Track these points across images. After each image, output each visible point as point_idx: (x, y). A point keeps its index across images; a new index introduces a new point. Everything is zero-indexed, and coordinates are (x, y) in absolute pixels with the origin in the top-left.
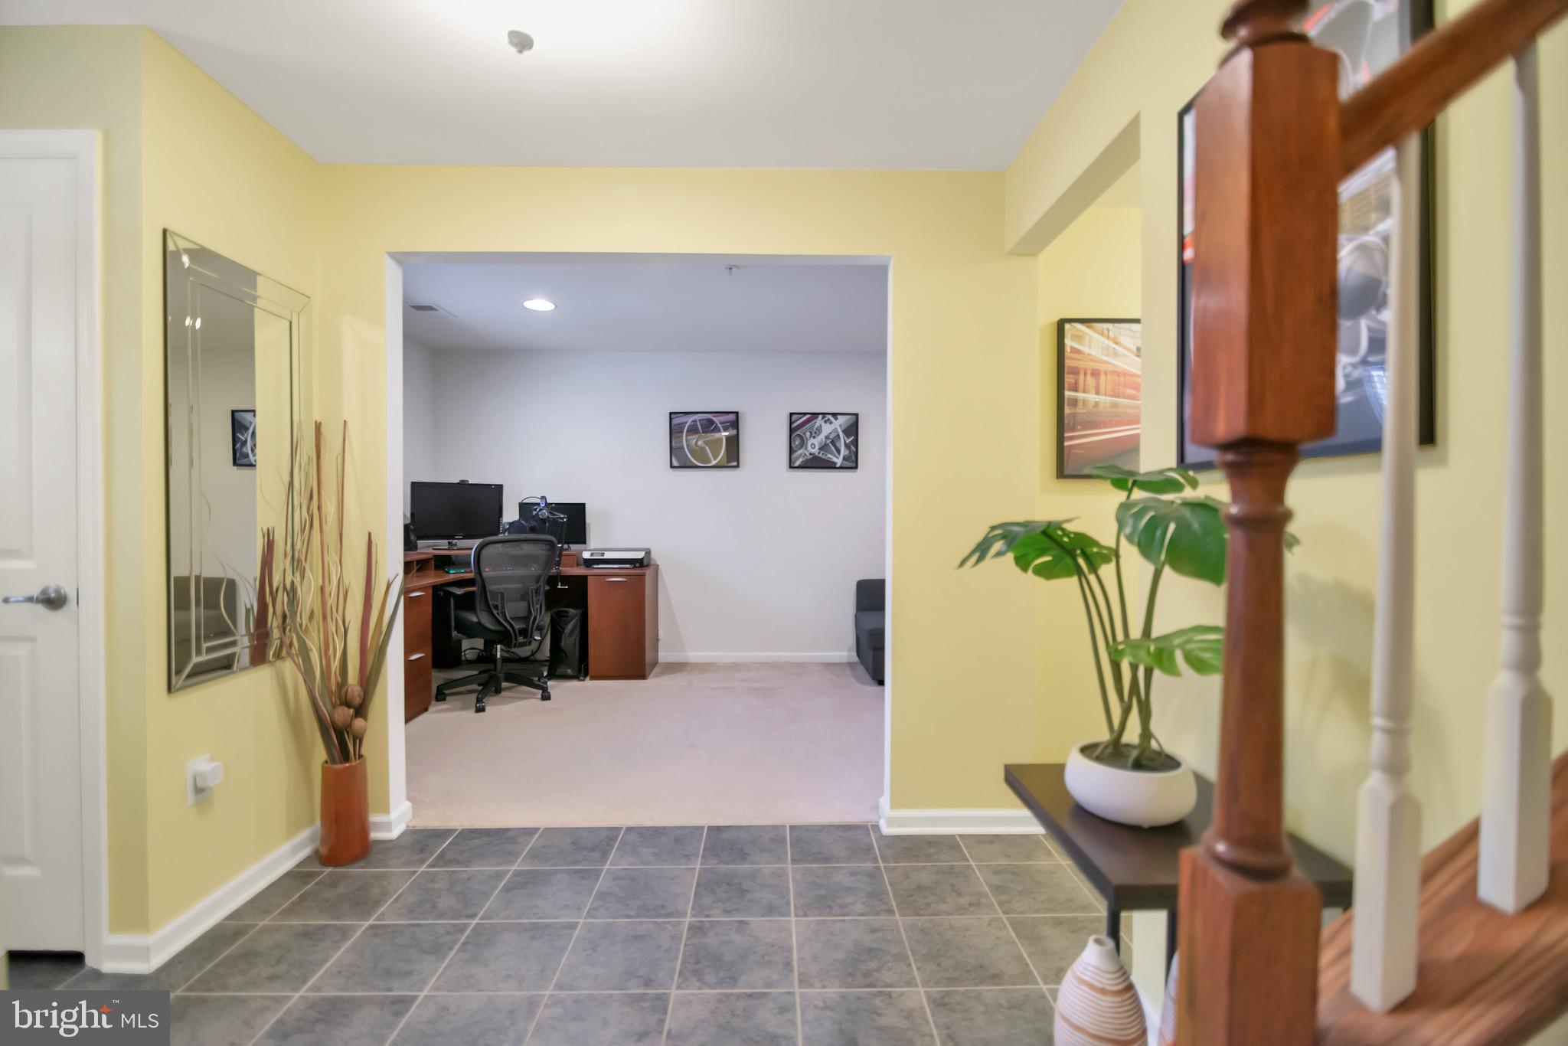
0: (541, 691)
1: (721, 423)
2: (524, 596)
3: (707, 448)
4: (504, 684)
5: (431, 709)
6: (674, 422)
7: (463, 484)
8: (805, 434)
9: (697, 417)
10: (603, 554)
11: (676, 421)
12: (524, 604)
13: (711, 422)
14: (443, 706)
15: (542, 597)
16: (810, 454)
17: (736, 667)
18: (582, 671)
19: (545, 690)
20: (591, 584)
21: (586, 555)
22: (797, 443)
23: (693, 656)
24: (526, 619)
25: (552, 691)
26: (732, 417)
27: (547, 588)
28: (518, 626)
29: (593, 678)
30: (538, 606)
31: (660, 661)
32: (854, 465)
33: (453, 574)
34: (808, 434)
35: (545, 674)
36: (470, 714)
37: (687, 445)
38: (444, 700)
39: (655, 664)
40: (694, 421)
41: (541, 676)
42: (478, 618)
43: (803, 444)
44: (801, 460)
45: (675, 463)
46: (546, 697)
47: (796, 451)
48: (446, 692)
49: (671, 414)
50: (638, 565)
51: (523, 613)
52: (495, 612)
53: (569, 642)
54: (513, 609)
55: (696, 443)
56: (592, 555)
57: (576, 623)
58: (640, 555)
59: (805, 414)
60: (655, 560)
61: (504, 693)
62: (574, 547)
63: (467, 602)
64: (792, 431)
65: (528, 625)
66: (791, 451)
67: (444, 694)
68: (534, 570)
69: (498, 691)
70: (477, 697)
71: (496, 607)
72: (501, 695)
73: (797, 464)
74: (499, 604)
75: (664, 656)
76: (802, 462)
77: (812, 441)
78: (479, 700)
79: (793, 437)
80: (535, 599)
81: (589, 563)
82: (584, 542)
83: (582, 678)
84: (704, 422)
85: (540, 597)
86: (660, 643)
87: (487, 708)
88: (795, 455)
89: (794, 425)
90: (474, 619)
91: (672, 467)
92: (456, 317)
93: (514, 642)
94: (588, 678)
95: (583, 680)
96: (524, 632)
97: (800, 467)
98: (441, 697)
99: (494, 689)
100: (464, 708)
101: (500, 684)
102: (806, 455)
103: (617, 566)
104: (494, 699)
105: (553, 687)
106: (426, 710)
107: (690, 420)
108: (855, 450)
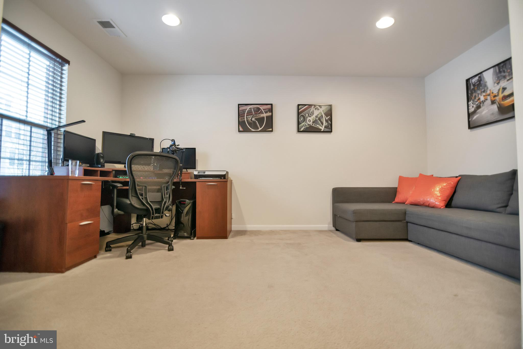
0: (168, 245)
1: (264, 110)
2: (159, 190)
3: (257, 122)
4: (148, 242)
5: (98, 257)
6: (240, 109)
7: (132, 136)
8: (305, 115)
9: (252, 106)
10: (204, 173)
11: (241, 108)
12: (159, 194)
13: (259, 109)
14: (108, 254)
15: (170, 191)
16: (308, 125)
17: (272, 232)
18: (193, 234)
19: (170, 245)
20: (198, 185)
21: (196, 173)
22: (302, 119)
23: (249, 227)
24: (160, 203)
25: (175, 246)
26: (269, 107)
27: (173, 187)
28: (154, 207)
29: (198, 238)
30: (168, 196)
31: (233, 229)
32: (330, 130)
33: (121, 178)
34: (307, 115)
35: (172, 236)
36: (123, 260)
37: (247, 120)
38: (110, 250)
39: (231, 231)
40: (251, 108)
41: (169, 237)
42: (130, 201)
43: (305, 120)
44: (304, 128)
45: (241, 129)
46: (171, 249)
47: (301, 123)
48: (112, 246)
49: (239, 105)
50: (222, 178)
51: (159, 199)
52: (140, 197)
53: (186, 219)
54: (152, 196)
55: (251, 120)
56: (199, 173)
57: (190, 207)
58: (224, 173)
59: (305, 105)
60: (230, 178)
61: (147, 247)
62: (190, 171)
63: (124, 194)
64: (299, 114)
65: (161, 206)
66: (299, 123)
67: (111, 247)
68: (167, 179)
69: (143, 245)
70: (127, 249)
71: (142, 195)
72: (145, 248)
73: (302, 130)
74: (143, 192)
75: (235, 226)
76: (304, 129)
77: (309, 118)
78: (128, 251)
79: (299, 116)
80: (166, 192)
81: (196, 177)
82: (195, 168)
83: (192, 238)
84: (256, 109)
85: (169, 191)
86: (233, 220)
87: (133, 256)
88: (300, 126)
89: (300, 111)
90: (128, 202)
91: (239, 131)
92: (126, 36)
93: (152, 215)
94: (196, 238)
95: (193, 239)
96: (158, 211)
97: (303, 131)
98: (108, 248)
99: (140, 244)
100: (119, 256)
101: (145, 242)
102: (306, 125)
103: (212, 178)
104: (141, 250)
105: (176, 243)
106: (95, 257)
107: (248, 108)
108: (330, 123)
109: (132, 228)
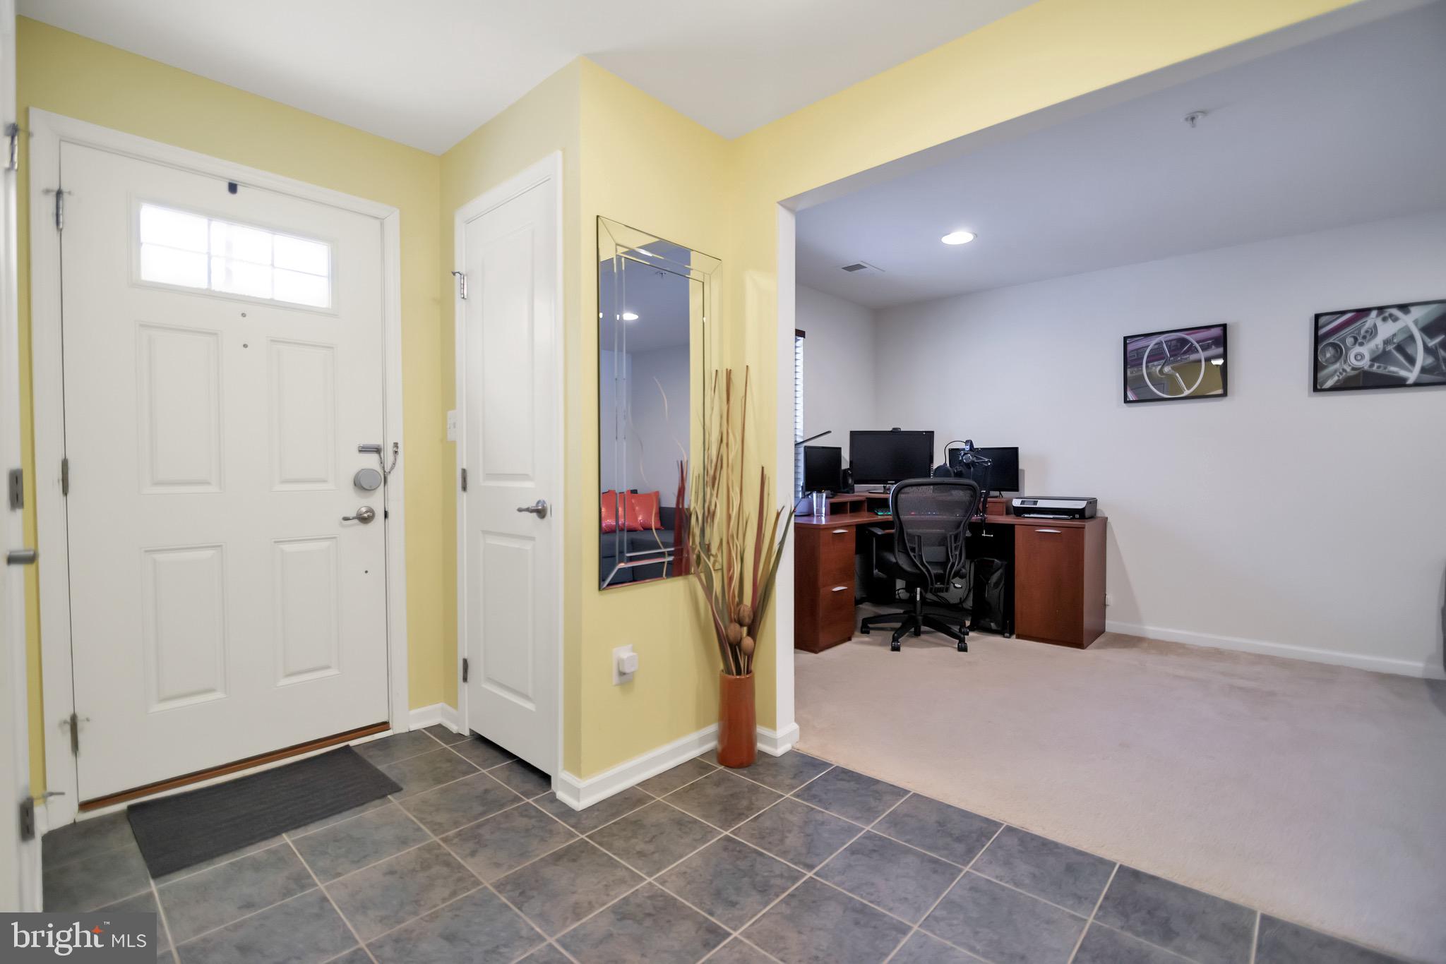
0: (958, 641)
1: (1198, 342)
2: (943, 541)
3: (1177, 375)
4: (924, 628)
5: (854, 640)
6: (1130, 348)
7: (896, 432)
8: (1343, 341)
9: (1162, 338)
10: (1035, 503)
11: (1133, 346)
12: (943, 549)
13: (1183, 342)
14: (866, 638)
15: (961, 542)
16: (1353, 369)
17: (1216, 654)
18: (1006, 627)
19: (962, 641)
20: (1020, 534)
21: (1016, 503)
22: (1328, 355)
23: (1152, 630)
24: (943, 565)
25: (969, 644)
26: (1217, 332)
27: (968, 534)
28: (934, 571)
29: (1019, 637)
30: (957, 553)
31: (1108, 629)
33: (881, 516)
34: (1349, 341)
35: (968, 623)
36: (886, 651)
37: (1149, 374)
38: (868, 633)
39: (1100, 631)
40: (1160, 343)
41: (963, 625)
42: (896, 558)
43: (1339, 352)
44: (1336, 378)
45: (1131, 397)
46: (962, 648)
47: (1325, 367)
48: (870, 626)
49: (1125, 338)
50: (1077, 516)
51: (942, 558)
52: (912, 554)
53: (994, 594)
54: (931, 553)
55: (1161, 371)
56: (1023, 503)
57: (1001, 574)
58: (1081, 505)
59: (1343, 313)
60: (1102, 511)
61: (923, 637)
62: (1006, 494)
63: (886, 543)
64: (1317, 340)
65: (945, 571)
66: (1317, 367)
67: (868, 627)
68: (958, 516)
69: (917, 633)
70: (893, 635)
71: (913, 550)
72: (919, 637)
73: (1329, 384)
74: (916, 546)
75: (1113, 624)
76: (1338, 381)
77: (1358, 349)
78: (895, 639)
79: (1320, 348)
80: (954, 545)
81: (1019, 512)
82: (1017, 490)
83: (1007, 635)
84: (1174, 343)
85: (959, 543)
86: (1108, 609)
87: (901, 648)
88: (1321, 374)
89: (1322, 332)
90: (894, 560)
91: (1126, 401)
92: (884, 271)
93: (930, 586)
94: (1014, 636)
95: (1009, 637)
96: (940, 578)
97: (1335, 389)
98: (865, 630)
99: (913, 630)
100: (881, 645)
101: (920, 629)
102: (1344, 370)
103: (1051, 516)
104: (914, 640)
105: (973, 639)
106: (849, 639)
107: (1152, 343)
109: (897, 597)
